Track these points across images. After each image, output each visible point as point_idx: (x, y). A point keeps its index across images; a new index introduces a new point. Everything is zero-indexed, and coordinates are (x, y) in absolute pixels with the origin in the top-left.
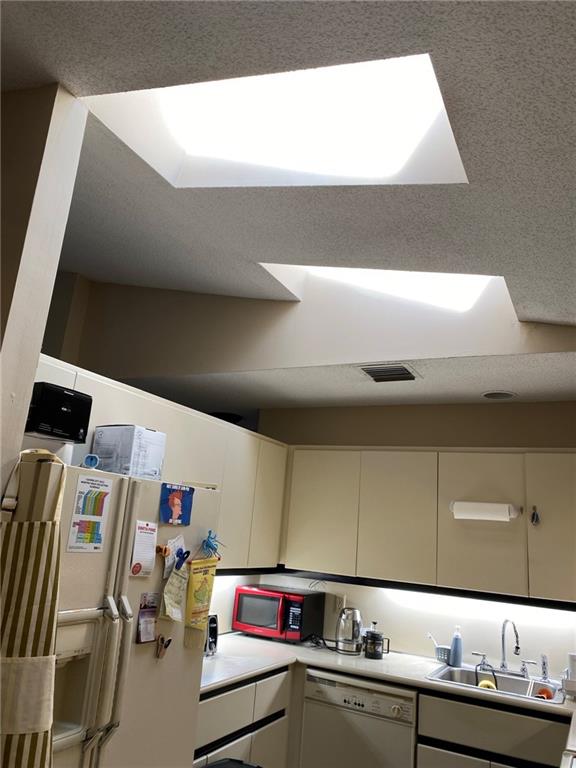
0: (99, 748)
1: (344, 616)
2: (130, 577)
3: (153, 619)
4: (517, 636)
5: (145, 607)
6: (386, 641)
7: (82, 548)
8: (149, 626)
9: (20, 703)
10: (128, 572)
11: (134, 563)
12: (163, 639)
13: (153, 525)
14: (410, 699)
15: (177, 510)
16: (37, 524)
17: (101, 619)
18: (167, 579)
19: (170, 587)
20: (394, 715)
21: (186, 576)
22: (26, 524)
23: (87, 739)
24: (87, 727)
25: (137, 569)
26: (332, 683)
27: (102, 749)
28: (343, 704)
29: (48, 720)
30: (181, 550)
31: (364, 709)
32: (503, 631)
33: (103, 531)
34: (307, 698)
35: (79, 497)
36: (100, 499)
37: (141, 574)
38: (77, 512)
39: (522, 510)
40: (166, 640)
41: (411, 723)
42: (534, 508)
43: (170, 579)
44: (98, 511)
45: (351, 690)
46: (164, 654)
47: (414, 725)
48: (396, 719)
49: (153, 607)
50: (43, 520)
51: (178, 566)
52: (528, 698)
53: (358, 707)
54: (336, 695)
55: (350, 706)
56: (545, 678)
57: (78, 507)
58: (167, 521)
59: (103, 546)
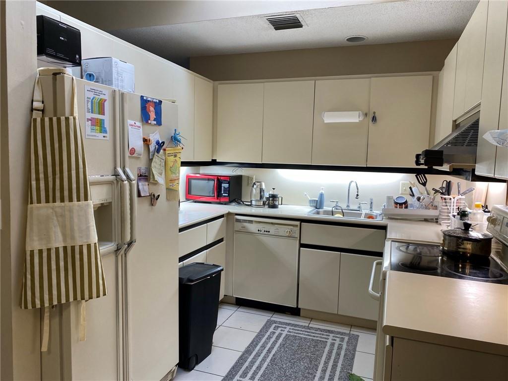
0: (125, 254)
1: (255, 186)
2: (129, 156)
3: (147, 183)
4: (358, 189)
5: (141, 176)
6: (280, 199)
7: (95, 136)
8: (145, 187)
9: (76, 228)
10: (127, 154)
11: (130, 148)
12: (154, 195)
13: (138, 124)
14: (296, 226)
15: (153, 115)
16: (63, 118)
17: (115, 182)
18: (152, 159)
19: (155, 164)
20: (287, 235)
21: (164, 158)
22: (55, 119)
23: (118, 249)
24: (117, 243)
25: (133, 151)
26: (251, 222)
27: (127, 254)
28: (258, 232)
29: (94, 238)
30: (158, 141)
31: (269, 233)
32: (349, 187)
33: (108, 125)
34: (236, 231)
35: (88, 101)
36: (101, 104)
37: (135, 155)
38: (88, 112)
39: (366, 115)
40: (156, 195)
41: (297, 238)
42: (374, 113)
43: (154, 159)
44: (102, 112)
45: (261, 224)
46: (156, 203)
47: (299, 239)
48: (288, 237)
49: (145, 176)
50: (67, 116)
51: (158, 151)
52: (362, 219)
53: (266, 233)
54: (253, 228)
55: (261, 233)
56: (371, 211)
57: (88, 108)
58: (147, 122)
59: (109, 135)
